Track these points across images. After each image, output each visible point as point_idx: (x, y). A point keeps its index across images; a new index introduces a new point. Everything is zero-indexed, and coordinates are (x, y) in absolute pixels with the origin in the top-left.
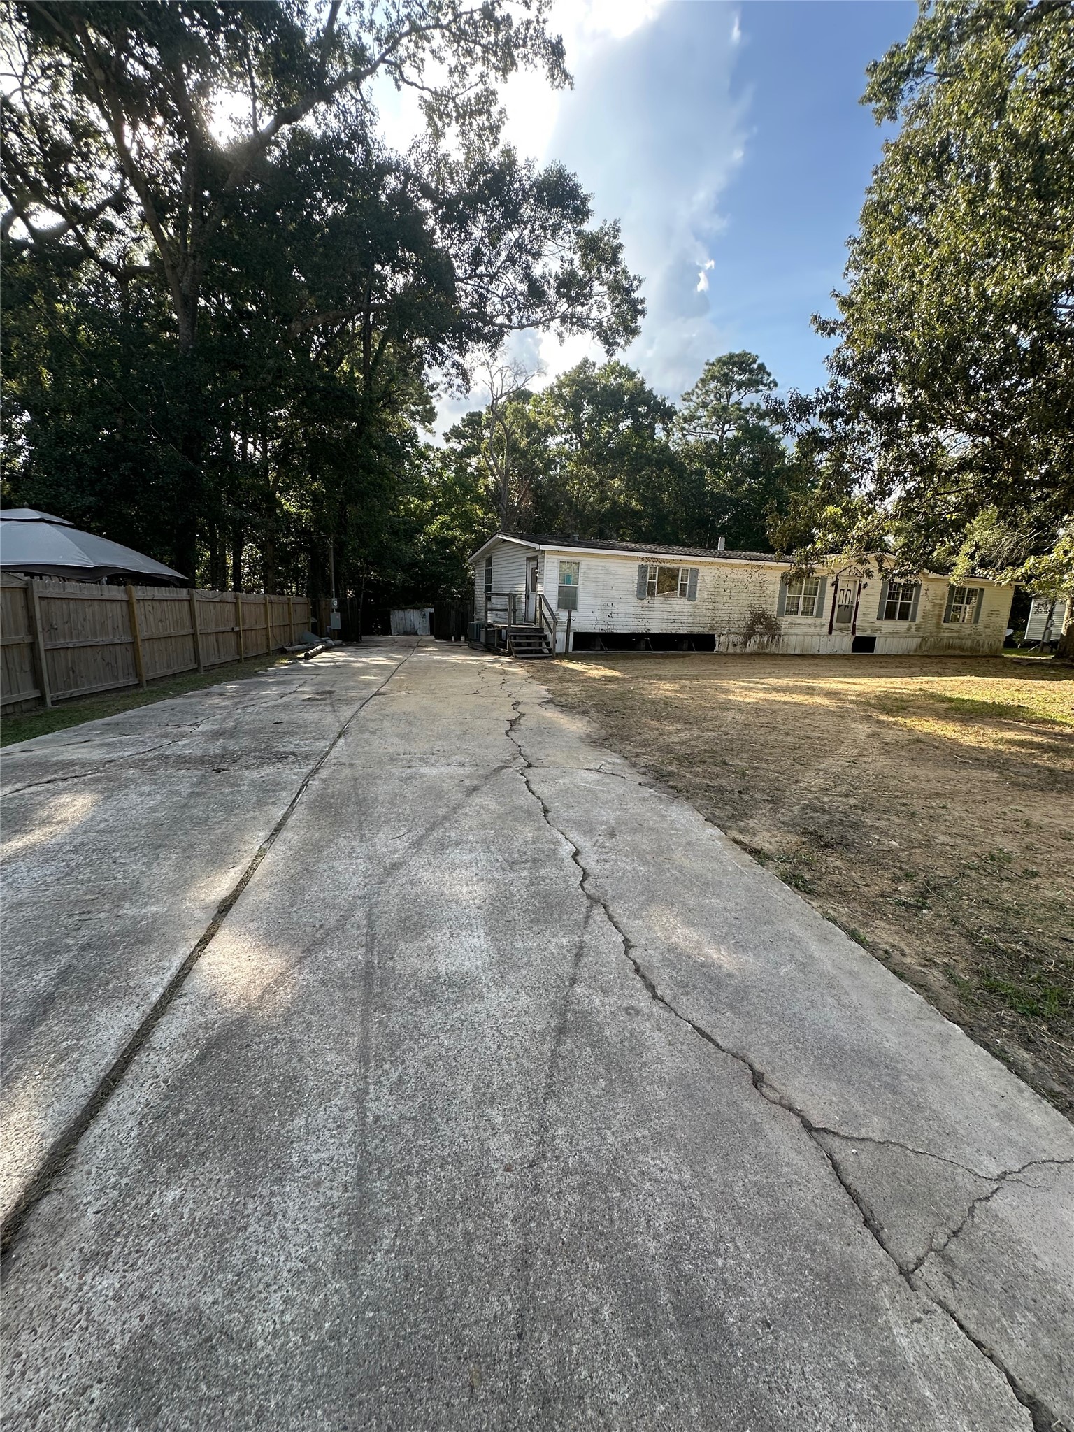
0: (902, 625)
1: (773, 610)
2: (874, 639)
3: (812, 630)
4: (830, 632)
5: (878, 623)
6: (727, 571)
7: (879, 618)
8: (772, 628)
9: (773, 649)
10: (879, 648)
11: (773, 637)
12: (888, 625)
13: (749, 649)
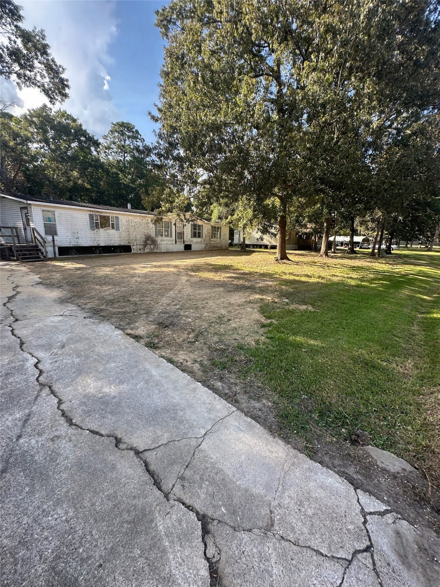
0: (199, 240)
1: (153, 234)
2: (191, 245)
3: (169, 242)
4: (176, 243)
5: (191, 239)
6: (132, 218)
7: (192, 237)
8: (154, 242)
9: (156, 251)
10: (193, 248)
11: (155, 245)
12: (195, 240)
13: (147, 251)
